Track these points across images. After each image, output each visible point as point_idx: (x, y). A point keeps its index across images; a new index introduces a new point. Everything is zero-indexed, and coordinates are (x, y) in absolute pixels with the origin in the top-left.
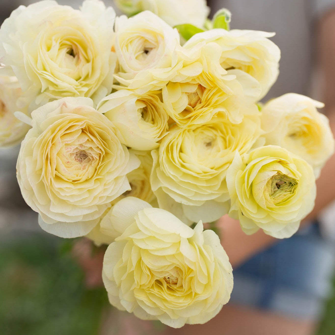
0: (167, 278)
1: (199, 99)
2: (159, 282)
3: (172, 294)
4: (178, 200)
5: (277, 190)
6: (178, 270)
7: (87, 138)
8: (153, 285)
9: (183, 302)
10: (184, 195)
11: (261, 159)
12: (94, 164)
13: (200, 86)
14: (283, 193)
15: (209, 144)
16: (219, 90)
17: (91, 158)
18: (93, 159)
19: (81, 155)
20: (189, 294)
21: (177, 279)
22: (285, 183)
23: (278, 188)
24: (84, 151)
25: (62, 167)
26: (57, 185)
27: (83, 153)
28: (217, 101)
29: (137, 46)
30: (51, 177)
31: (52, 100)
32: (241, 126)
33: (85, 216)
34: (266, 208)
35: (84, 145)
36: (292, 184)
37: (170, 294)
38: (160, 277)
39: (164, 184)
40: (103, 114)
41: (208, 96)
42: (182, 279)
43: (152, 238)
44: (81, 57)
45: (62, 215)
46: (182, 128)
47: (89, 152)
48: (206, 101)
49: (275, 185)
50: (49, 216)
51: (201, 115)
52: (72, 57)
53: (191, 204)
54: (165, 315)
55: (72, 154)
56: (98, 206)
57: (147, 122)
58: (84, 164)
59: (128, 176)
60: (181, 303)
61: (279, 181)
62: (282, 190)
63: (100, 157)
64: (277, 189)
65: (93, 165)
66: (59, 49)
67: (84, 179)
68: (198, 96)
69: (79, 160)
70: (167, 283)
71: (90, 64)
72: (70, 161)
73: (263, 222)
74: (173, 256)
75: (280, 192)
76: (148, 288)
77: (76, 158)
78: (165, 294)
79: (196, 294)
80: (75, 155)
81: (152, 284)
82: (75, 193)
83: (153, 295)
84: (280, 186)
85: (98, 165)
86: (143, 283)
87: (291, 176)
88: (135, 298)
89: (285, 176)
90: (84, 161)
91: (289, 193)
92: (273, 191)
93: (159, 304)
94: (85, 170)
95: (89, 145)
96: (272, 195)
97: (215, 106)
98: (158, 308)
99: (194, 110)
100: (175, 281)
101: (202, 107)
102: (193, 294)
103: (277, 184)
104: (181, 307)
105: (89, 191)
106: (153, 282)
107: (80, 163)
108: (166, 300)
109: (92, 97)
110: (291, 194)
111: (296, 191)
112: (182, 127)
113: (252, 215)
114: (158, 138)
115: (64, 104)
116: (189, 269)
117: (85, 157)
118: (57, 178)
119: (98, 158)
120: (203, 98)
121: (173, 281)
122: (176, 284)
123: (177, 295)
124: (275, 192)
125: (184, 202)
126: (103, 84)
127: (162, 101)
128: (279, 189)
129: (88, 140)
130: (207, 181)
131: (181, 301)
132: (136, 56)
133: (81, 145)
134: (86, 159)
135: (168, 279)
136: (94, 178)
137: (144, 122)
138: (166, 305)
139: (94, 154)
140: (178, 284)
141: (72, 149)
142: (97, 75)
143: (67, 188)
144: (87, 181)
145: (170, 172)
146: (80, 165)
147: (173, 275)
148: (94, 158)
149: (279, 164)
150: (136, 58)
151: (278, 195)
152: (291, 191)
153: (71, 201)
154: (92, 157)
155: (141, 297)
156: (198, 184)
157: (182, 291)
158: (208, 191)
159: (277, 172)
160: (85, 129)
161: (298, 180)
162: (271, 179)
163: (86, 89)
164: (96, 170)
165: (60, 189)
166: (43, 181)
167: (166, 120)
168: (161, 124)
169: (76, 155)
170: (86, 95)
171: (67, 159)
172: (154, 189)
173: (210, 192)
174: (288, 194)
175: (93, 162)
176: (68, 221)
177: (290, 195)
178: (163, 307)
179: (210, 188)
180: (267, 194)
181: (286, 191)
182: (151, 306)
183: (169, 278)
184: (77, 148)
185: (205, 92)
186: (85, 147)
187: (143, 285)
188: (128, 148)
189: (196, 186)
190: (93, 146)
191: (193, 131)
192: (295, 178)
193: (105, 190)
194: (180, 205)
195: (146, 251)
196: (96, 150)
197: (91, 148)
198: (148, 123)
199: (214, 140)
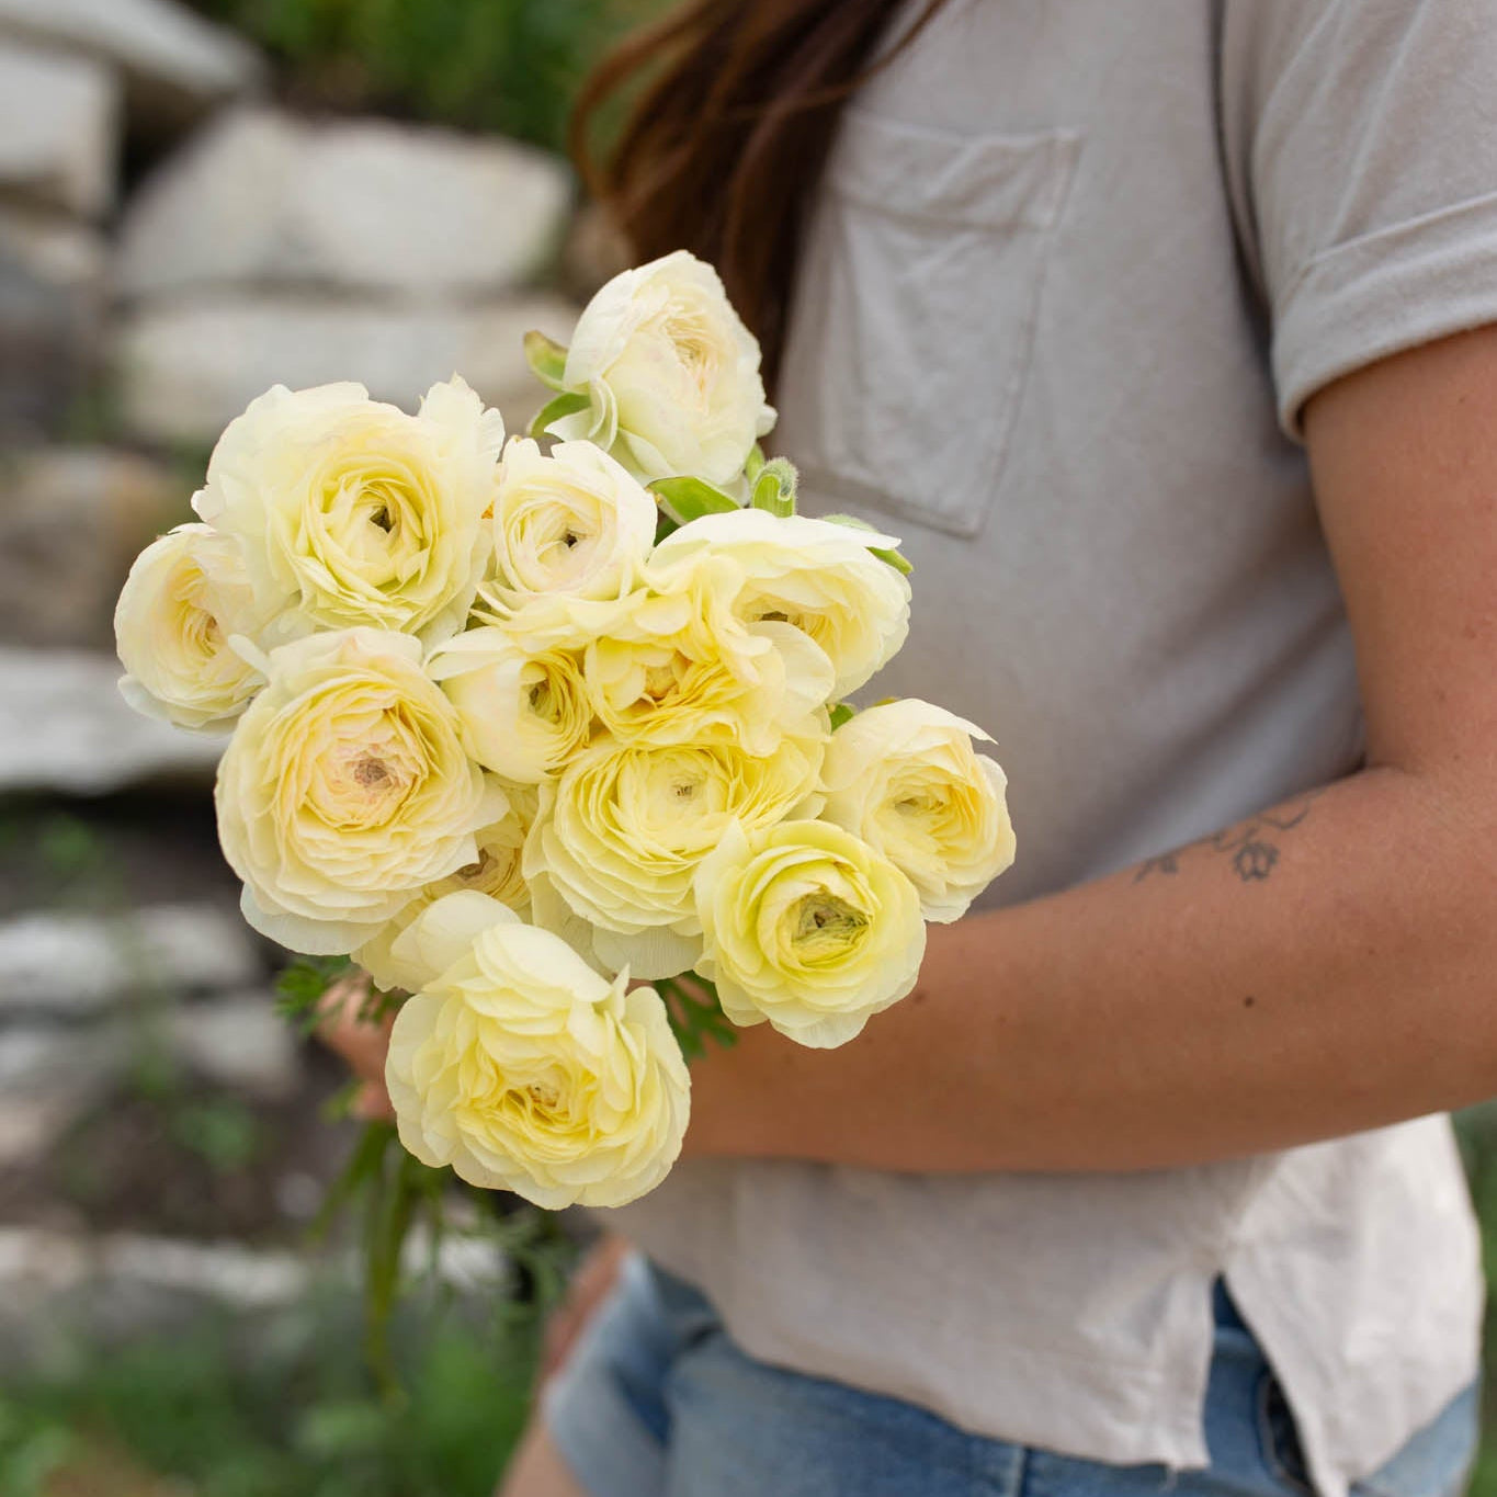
0: (533, 1087)
1: (675, 683)
2: (515, 1097)
3: (544, 1126)
4: (579, 910)
5: (815, 931)
6: (560, 1071)
7: (392, 733)
8: (501, 1101)
9: (570, 1149)
10: (595, 901)
11: (789, 848)
12: (398, 795)
13: (678, 653)
14: (827, 939)
15: (685, 791)
16: (724, 673)
17: (392, 780)
18: (398, 784)
19: (371, 769)
20: (581, 1132)
21: (558, 1094)
22: (838, 916)
23: (819, 926)
24: (380, 761)
25: (322, 792)
26: (304, 831)
27: (375, 764)
28: (717, 695)
29: (547, 527)
30: (291, 809)
31: (321, 629)
32: (771, 762)
33: (354, 911)
34: (778, 967)
35: (383, 747)
36: (854, 922)
37: (537, 1127)
38: (518, 1084)
39: (553, 866)
40: (438, 683)
41: (697, 680)
42: (568, 1094)
43: (507, 994)
44: (405, 533)
45: (302, 900)
46: (622, 744)
47: (389, 764)
48: (689, 690)
49: (812, 916)
50: (273, 896)
51: (672, 722)
52: (382, 530)
53: (610, 927)
54: (525, 1176)
55: (349, 764)
56: (389, 893)
57: (542, 716)
58: (372, 791)
59: (478, 835)
60: (560, 1150)
61: (823, 909)
62: (828, 931)
63: (415, 780)
64: (815, 927)
65: (394, 797)
66: (355, 506)
67: (368, 825)
68: (670, 676)
69: (364, 780)
70: (535, 1101)
71: (426, 552)
72: (342, 778)
73: (768, 998)
74: (552, 1038)
75: (821, 936)
76: (490, 1107)
77: (358, 774)
78: (527, 1125)
79: (599, 1133)
80: (356, 767)
81: (499, 1100)
82: (343, 855)
83: (500, 1125)
84: (824, 921)
85: (407, 799)
86: (479, 1092)
87: (853, 902)
88: (458, 1129)
89: (840, 901)
90: (374, 784)
91: (844, 941)
92: (803, 928)
93: (511, 1147)
94: (373, 807)
95: (394, 750)
96: (800, 939)
97: (713, 705)
98: (509, 1158)
99: (659, 706)
100: (553, 1098)
101: (677, 705)
102: (592, 1133)
103: (816, 916)
104: (563, 1158)
105: (374, 856)
106: (502, 1093)
107: (366, 787)
108: (527, 1140)
109: (417, 634)
110: (846, 944)
111: (861, 940)
112: (622, 741)
113: (744, 979)
114: (560, 760)
115: (352, 641)
116: (587, 1073)
117: (378, 775)
118: (306, 811)
119: (409, 783)
120: (685, 682)
121: (548, 1099)
122: (553, 1105)
123: (554, 1130)
124: (808, 933)
125: (594, 918)
126: (451, 607)
127: (582, 672)
128: (821, 930)
129: (394, 738)
130: (663, 879)
131: (563, 1144)
132: (541, 551)
133: (375, 747)
134: (382, 780)
135: (536, 1092)
136: (392, 829)
137: (532, 715)
138: (526, 1149)
139: (401, 772)
140: (558, 1105)
141: (354, 753)
142: (438, 585)
143: (324, 841)
144: (372, 829)
145: (573, 844)
146: (364, 792)
147: (550, 1083)
148: (401, 781)
149: (834, 868)
150: (540, 559)
151: (815, 940)
152: (848, 939)
153: (330, 873)
154: (396, 778)
155: (472, 1127)
156: (636, 884)
157: (566, 1122)
158: (656, 905)
159: (818, 887)
160: (392, 710)
161: (871, 917)
162: (802, 899)
163: (405, 616)
164: (400, 808)
165: (311, 841)
166: (273, 813)
167: (587, 720)
168: (574, 728)
169: (361, 766)
170: (404, 629)
171: (336, 772)
172: (528, 872)
173: (658, 905)
174: (839, 945)
175: (397, 790)
176: (313, 916)
177: (845, 948)
178: (519, 1155)
179: (660, 897)
180: (786, 935)
181: (835, 937)
182: (494, 1150)
183: (537, 1089)
184: (365, 752)
185: (692, 669)
186: (383, 751)
187: (479, 1099)
188: (484, 769)
189: (631, 890)
190: (401, 754)
191: (650, 753)
192: (863, 910)
193: (410, 861)
194: (588, 926)
195: (491, 1021)
196: (407, 763)
197: (397, 757)
198: (542, 720)
199: (701, 783)
